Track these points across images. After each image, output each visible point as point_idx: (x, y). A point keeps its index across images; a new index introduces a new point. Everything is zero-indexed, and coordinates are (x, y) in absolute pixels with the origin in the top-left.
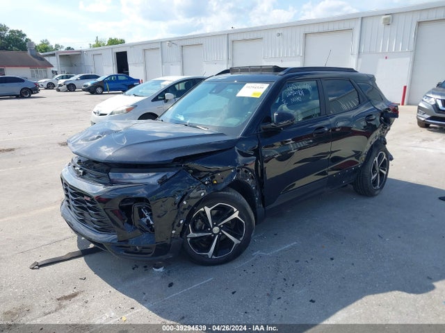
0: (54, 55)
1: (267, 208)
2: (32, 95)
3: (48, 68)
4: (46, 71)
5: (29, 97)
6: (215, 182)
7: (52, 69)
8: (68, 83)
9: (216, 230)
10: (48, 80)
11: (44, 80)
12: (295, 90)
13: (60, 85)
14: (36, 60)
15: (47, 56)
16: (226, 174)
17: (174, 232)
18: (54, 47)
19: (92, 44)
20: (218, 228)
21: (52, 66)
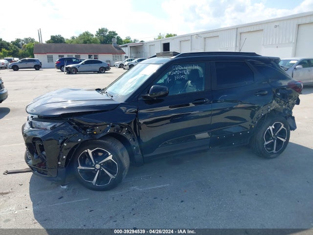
0: (126, 46)
1: (145, 156)
2: (106, 72)
3: (123, 55)
4: (121, 56)
5: (104, 73)
6: (95, 133)
7: (125, 55)
8: (129, 64)
9: (98, 166)
10: (120, 62)
11: (118, 62)
12: (181, 70)
13: (126, 66)
14: (116, 50)
15: (124, 46)
16: (103, 128)
17: (59, 163)
18: (133, 41)
19: (156, 38)
20: (99, 166)
21: (125, 53)
